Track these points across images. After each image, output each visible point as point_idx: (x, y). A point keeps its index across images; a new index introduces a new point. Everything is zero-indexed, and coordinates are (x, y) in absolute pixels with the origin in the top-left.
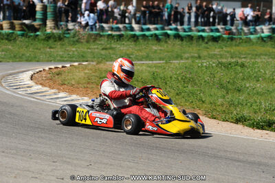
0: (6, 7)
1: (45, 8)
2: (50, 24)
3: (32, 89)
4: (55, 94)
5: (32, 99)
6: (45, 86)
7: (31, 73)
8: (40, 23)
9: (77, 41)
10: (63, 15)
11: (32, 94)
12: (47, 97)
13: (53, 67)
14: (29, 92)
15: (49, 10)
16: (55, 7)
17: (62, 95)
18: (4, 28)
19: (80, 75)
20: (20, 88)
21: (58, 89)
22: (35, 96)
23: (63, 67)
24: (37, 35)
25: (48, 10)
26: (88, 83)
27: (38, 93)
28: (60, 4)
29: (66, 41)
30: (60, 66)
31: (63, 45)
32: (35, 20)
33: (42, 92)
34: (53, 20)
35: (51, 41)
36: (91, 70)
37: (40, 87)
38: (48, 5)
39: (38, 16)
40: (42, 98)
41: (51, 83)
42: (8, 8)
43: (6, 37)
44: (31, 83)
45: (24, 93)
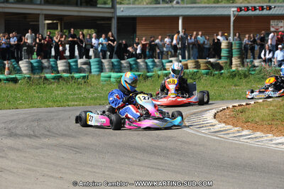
0: (191, 46)
1: (230, 46)
2: (235, 61)
3: (215, 127)
4: (238, 131)
5: (215, 138)
6: (229, 124)
7: (214, 111)
8: (226, 61)
9: (263, 78)
10: (249, 51)
11: (215, 132)
12: (231, 135)
13: (237, 104)
14: (213, 130)
15: (235, 48)
16: (241, 44)
17: (245, 132)
18: (189, 67)
19: (264, 112)
20: (203, 127)
21: (242, 127)
22: (218, 134)
23: (247, 104)
24: (222, 73)
25: (233, 48)
26: (273, 120)
27: (222, 131)
28: (246, 40)
29: (252, 77)
30: (244, 104)
31: (248, 82)
32: (220, 58)
33: (226, 130)
34: (239, 58)
35: (236, 79)
36: (276, 106)
37: (223, 125)
38: (233, 43)
39: (224, 53)
40: (225, 136)
41: (235, 120)
42: (192, 47)
43: (190, 76)
44: (214, 121)
45: (206, 132)
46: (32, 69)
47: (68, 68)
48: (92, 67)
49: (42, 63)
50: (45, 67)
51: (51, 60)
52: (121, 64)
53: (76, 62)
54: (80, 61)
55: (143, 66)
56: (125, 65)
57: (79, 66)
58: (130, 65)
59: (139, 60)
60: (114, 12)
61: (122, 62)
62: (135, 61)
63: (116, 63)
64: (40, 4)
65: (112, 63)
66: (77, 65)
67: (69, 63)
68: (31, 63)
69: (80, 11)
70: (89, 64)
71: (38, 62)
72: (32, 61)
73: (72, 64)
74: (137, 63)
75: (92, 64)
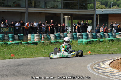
3: (106, 70)
5: (103, 76)
11: (105, 73)
14: (104, 72)
27: (109, 72)
33: (111, 72)
37: (111, 68)
40: (109, 75)
44: (108, 66)
46: (56, 38)
47: (72, 37)
48: (83, 37)
49: (60, 35)
50: (62, 37)
51: (64, 33)
52: (97, 35)
53: (76, 34)
54: (78, 34)
55: (107, 36)
56: (98, 35)
57: (77, 36)
58: (101, 36)
59: (105, 33)
60: (95, 12)
61: (97, 34)
62: (103, 33)
63: (94, 35)
64: (61, 9)
65: (93, 34)
66: (76, 36)
67: (73, 35)
68: (55, 35)
69: (79, 12)
70: (82, 35)
71: (58, 35)
72: (56, 34)
73: (74, 35)
74: (104, 35)
75: (83, 35)
